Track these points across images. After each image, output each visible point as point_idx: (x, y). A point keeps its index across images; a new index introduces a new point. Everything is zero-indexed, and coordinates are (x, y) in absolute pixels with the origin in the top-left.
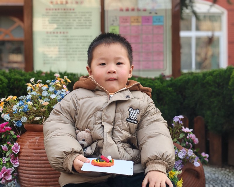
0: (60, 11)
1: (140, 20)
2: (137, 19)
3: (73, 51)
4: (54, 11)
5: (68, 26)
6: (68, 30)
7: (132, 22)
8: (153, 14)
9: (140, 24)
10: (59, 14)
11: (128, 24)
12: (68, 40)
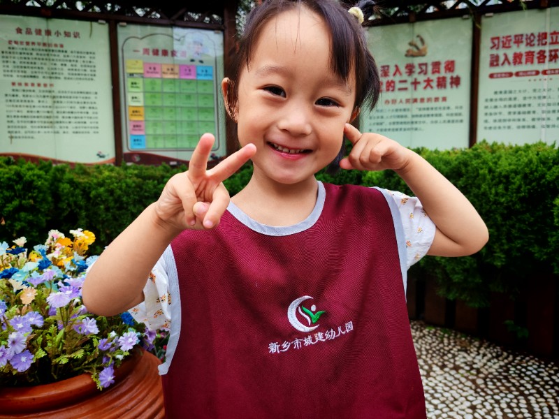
0: (36, 47)
1: (177, 70)
2: (172, 70)
3: (63, 117)
4: (24, 46)
5: (53, 73)
6: (53, 81)
7: (164, 73)
8: (197, 63)
9: (176, 77)
10: (34, 53)
11: (158, 76)
12: (54, 97)
